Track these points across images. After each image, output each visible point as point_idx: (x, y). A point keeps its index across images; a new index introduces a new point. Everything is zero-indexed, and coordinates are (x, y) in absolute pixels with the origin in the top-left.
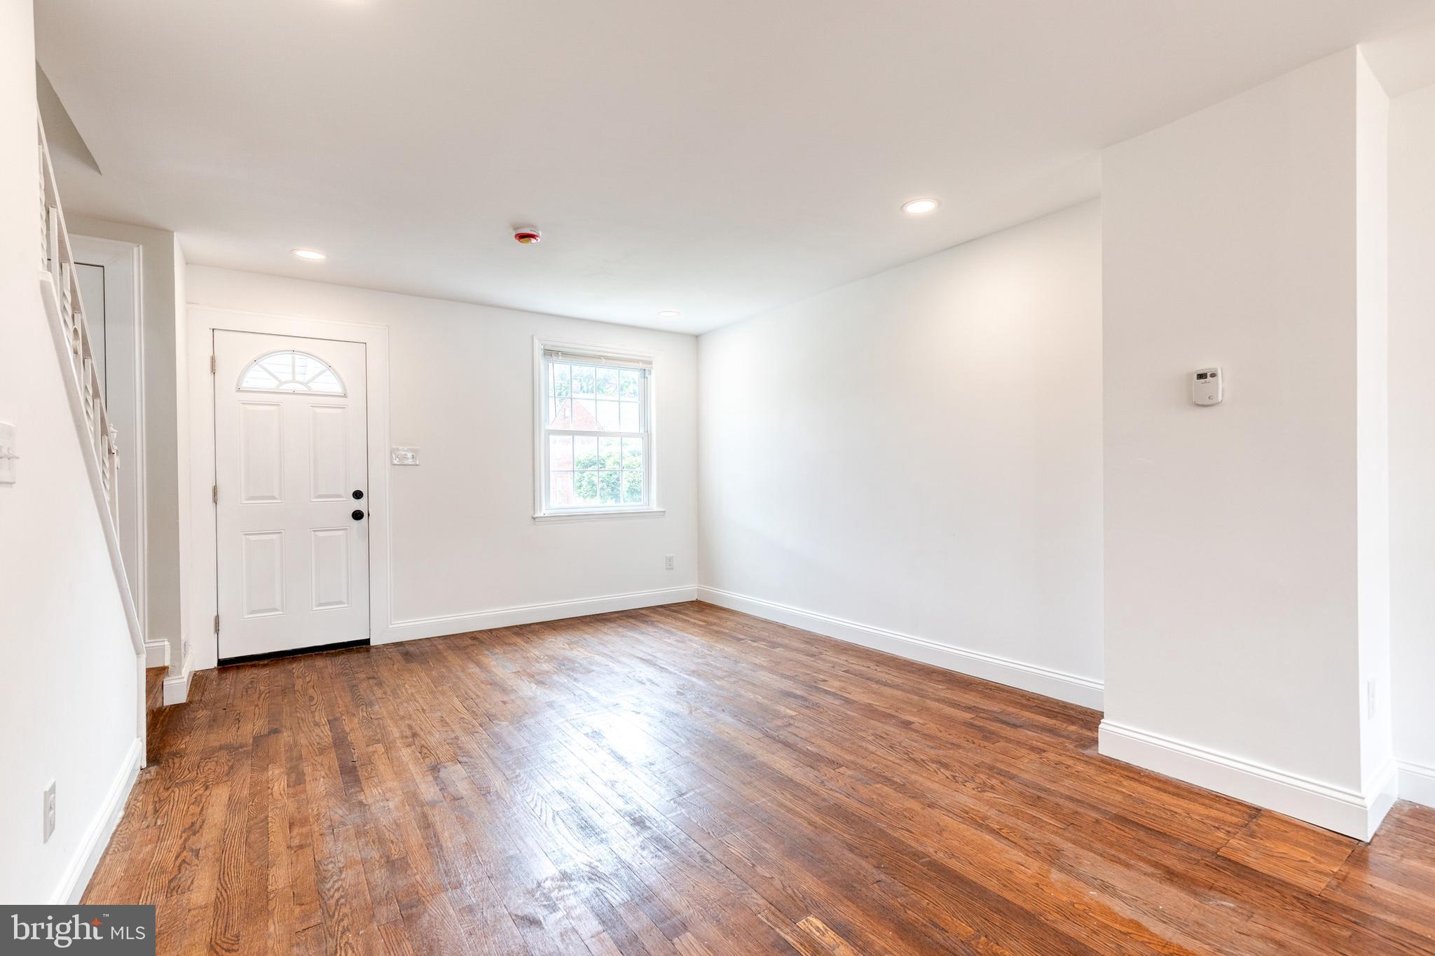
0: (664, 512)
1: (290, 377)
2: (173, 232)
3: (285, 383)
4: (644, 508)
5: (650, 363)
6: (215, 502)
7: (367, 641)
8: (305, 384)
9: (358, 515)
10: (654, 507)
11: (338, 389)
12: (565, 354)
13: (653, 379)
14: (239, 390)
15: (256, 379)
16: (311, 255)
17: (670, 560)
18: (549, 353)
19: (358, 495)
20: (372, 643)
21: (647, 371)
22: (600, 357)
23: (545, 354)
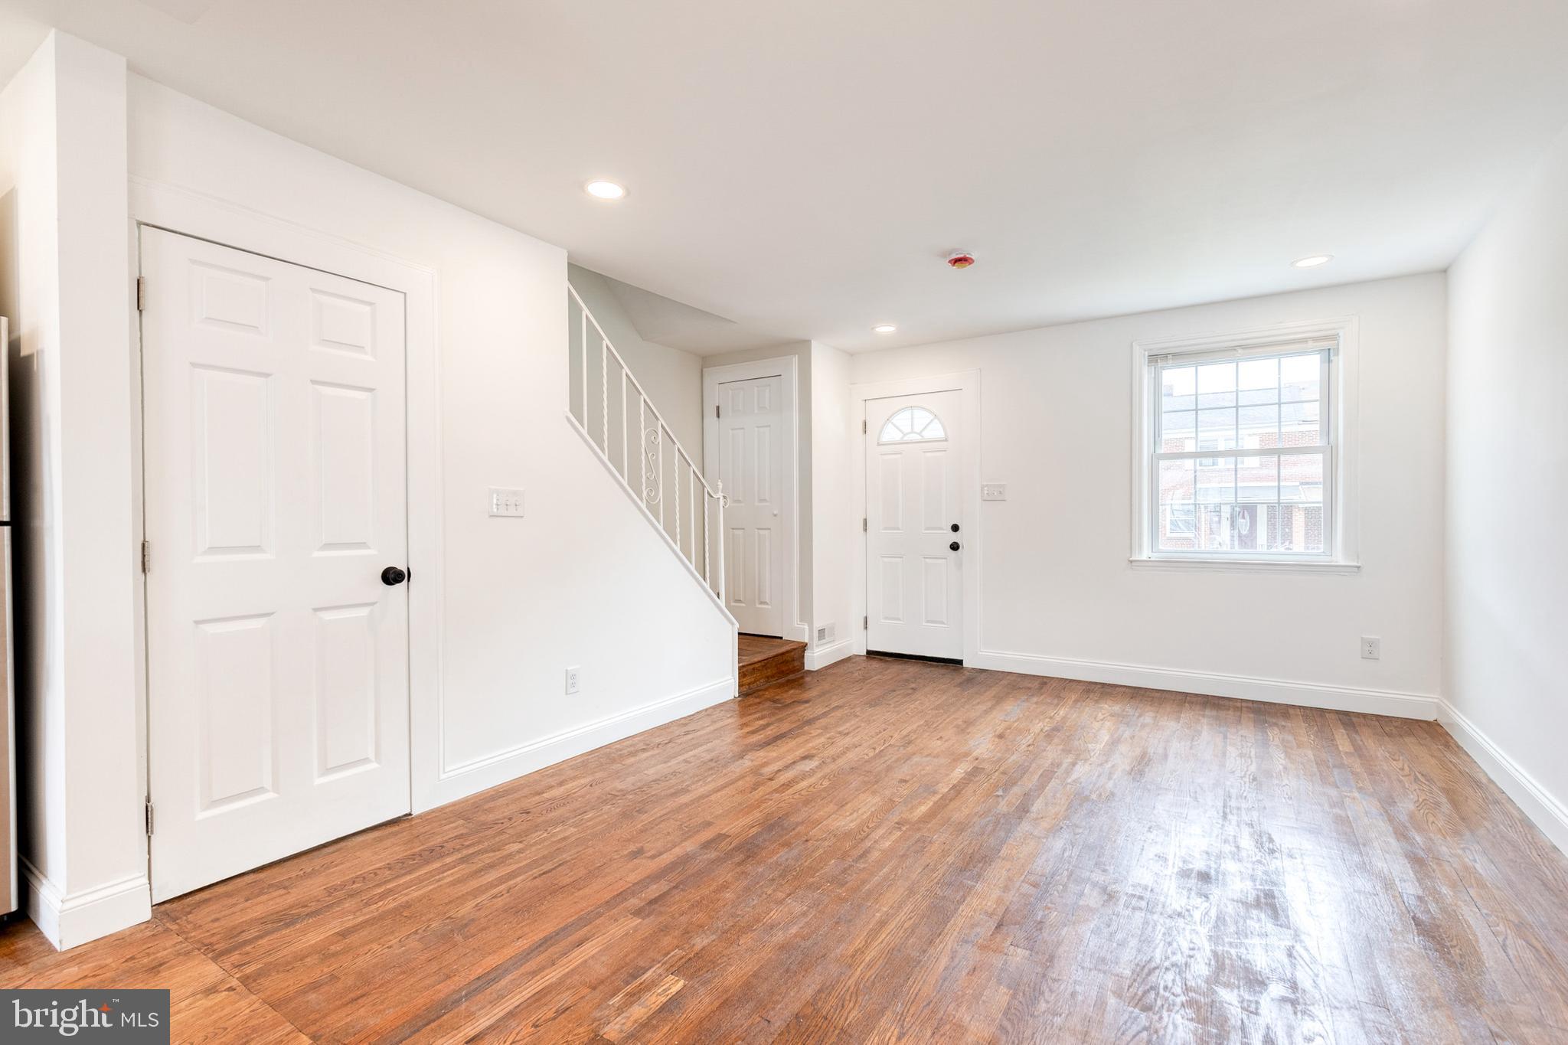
0: (1358, 567)
1: (910, 430)
2: (808, 342)
3: (908, 434)
4: (1323, 560)
5: (1334, 337)
6: (865, 530)
7: (960, 662)
8: (920, 434)
9: (955, 547)
10: (1340, 559)
11: (941, 434)
12: (1177, 356)
13: (1340, 362)
14: (879, 444)
15: (890, 434)
16: (886, 329)
17: (1371, 644)
18: (1154, 358)
19: (955, 528)
20: (965, 665)
21: (1331, 351)
22: (1234, 349)
23: (1150, 361)
